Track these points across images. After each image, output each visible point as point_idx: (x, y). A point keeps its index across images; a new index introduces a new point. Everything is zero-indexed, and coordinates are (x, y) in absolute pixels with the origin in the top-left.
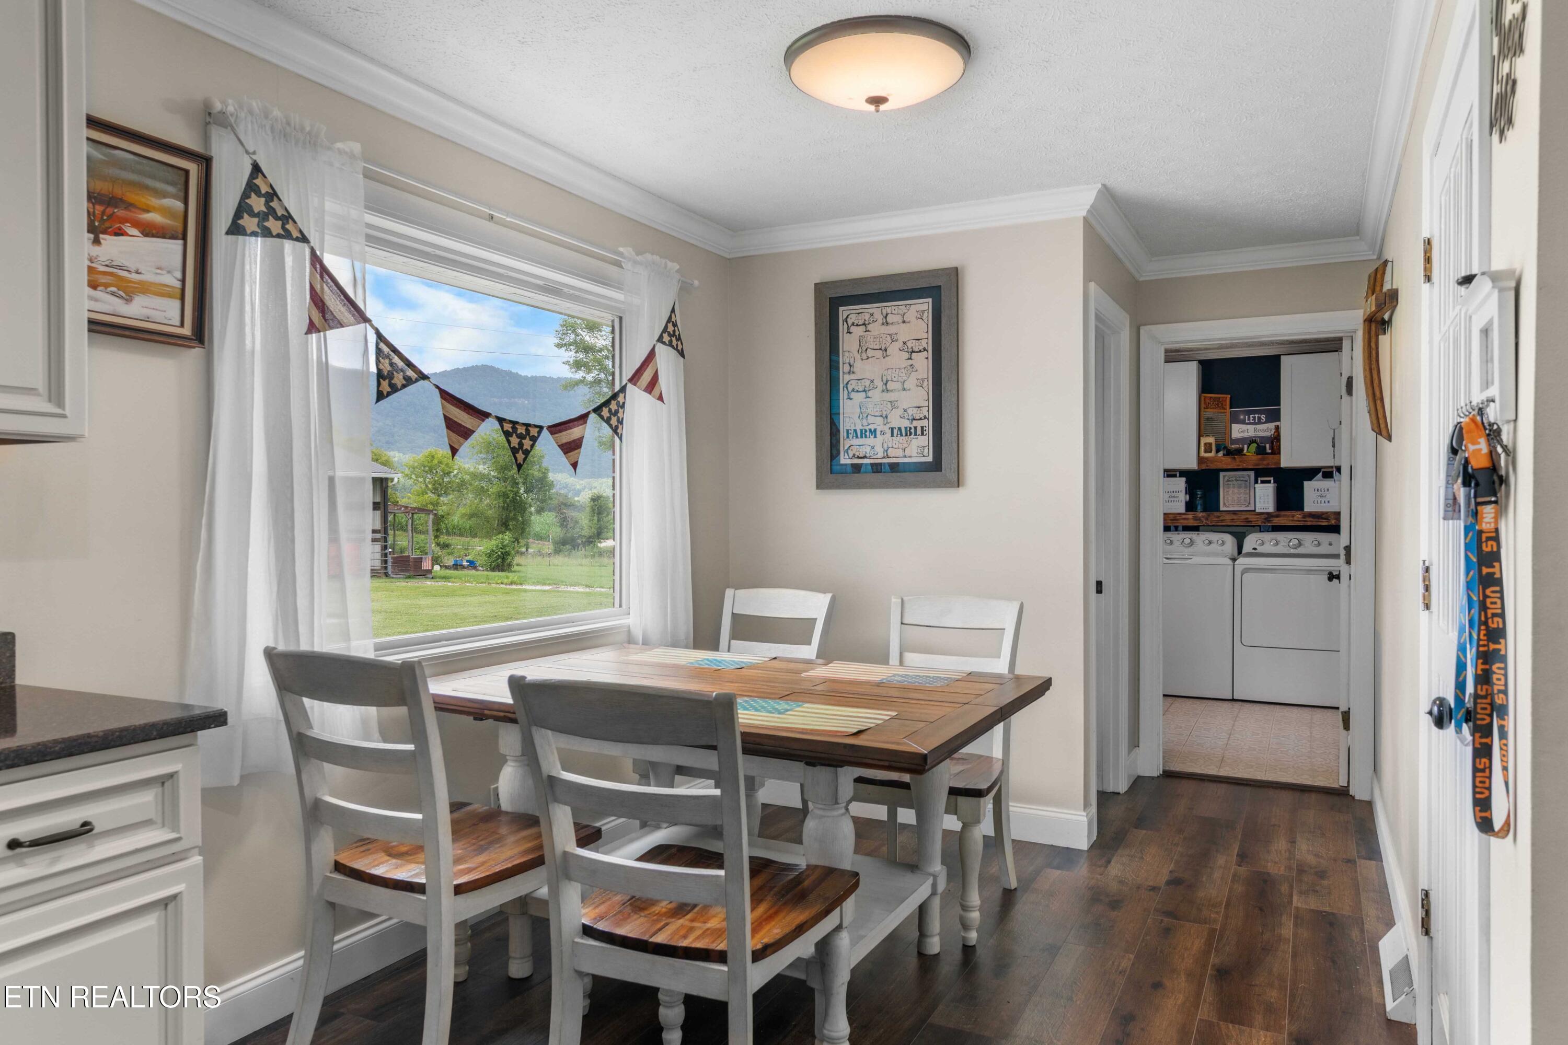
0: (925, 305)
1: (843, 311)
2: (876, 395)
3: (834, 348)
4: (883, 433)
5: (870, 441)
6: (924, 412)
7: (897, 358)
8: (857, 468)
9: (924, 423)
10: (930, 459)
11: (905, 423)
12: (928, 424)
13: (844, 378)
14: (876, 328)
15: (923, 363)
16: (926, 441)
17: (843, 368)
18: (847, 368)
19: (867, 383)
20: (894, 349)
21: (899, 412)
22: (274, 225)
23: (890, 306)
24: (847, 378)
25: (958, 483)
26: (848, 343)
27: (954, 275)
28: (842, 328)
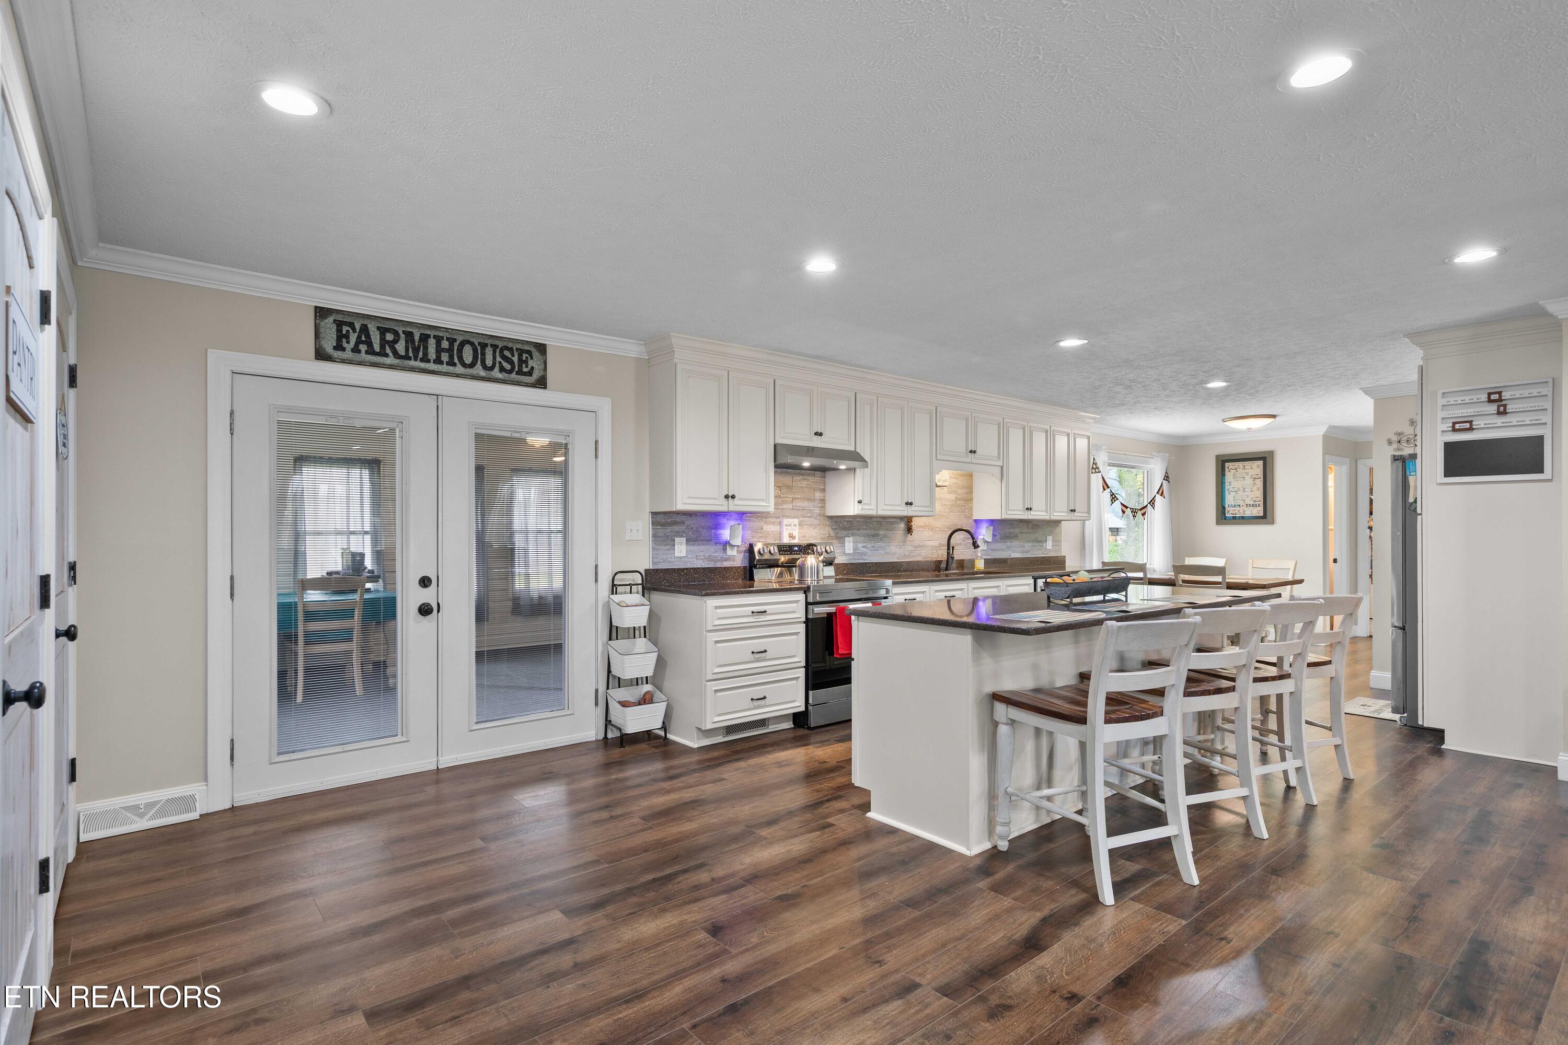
0: (1261, 463)
1: (1227, 464)
2: (1240, 493)
3: (1223, 474)
4: (1243, 506)
5: (1238, 508)
6: (1260, 499)
7: (1248, 481)
8: (1234, 518)
9: (1260, 503)
10: (1262, 515)
11: (1252, 503)
12: (1262, 503)
13: (1227, 488)
14: (1240, 470)
15: (1260, 483)
16: (1261, 509)
17: (1227, 484)
18: (1228, 484)
19: (1237, 489)
20: (1247, 477)
21: (1250, 499)
22: (1097, 470)
23: (1246, 463)
24: (1228, 487)
25: (1273, 523)
26: (1229, 476)
27: (1271, 453)
28: (1227, 470)
